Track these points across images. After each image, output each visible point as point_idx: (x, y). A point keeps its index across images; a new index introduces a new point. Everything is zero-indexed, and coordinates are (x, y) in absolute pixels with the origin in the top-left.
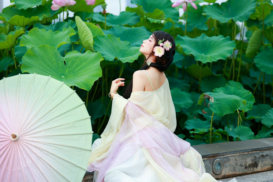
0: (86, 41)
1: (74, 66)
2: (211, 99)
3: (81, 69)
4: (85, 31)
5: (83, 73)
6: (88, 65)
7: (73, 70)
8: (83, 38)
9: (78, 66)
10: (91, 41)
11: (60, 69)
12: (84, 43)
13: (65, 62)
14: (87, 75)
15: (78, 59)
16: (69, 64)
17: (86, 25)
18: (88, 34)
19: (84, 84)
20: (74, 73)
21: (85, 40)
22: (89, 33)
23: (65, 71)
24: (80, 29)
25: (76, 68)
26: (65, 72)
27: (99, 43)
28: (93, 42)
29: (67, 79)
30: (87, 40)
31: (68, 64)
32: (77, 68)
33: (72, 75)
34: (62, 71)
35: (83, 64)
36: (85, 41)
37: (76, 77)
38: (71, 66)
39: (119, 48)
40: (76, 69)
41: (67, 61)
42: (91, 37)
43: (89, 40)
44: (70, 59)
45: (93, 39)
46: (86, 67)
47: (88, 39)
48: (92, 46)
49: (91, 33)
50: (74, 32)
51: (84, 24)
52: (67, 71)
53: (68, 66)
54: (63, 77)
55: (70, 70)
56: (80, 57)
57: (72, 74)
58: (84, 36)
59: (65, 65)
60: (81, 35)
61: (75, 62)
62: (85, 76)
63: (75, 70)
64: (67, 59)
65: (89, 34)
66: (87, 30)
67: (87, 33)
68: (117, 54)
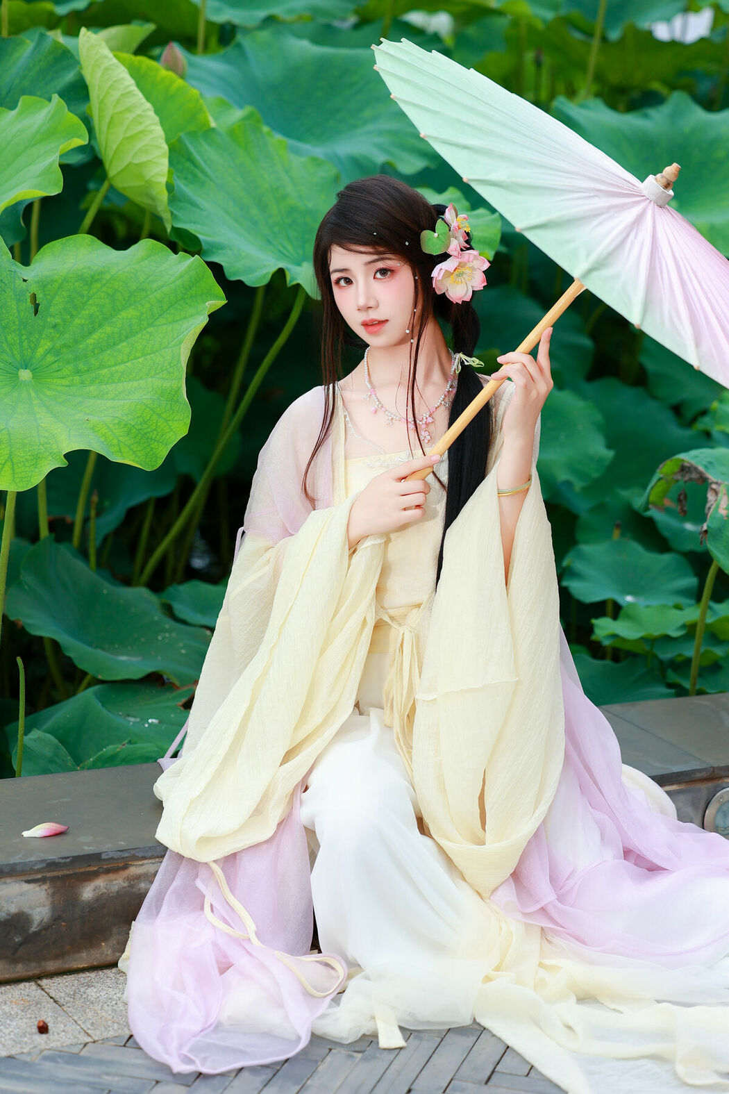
0: (130, 163)
1: (77, 321)
2: (716, 492)
3: (111, 343)
4: (130, 116)
5: (123, 366)
6: (149, 325)
7: (76, 342)
8: (115, 148)
9: (100, 325)
10: (158, 169)
11: (9, 339)
12: (119, 169)
13: (34, 297)
14: (142, 382)
15: (98, 285)
16: (55, 307)
17: (132, 82)
18: (141, 132)
19: (128, 433)
20: (77, 358)
21: (127, 159)
22: (153, 127)
23: (36, 346)
24: (101, 102)
25: (90, 333)
26: (34, 351)
27: (190, 176)
28: (168, 178)
29: (49, 393)
30: (136, 162)
31: (52, 309)
32: (96, 336)
33: (70, 367)
34: (21, 346)
35: (124, 314)
36: (126, 163)
37: (92, 383)
38: (65, 321)
39: (284, 197)
40: (90, 341)
41: (45, 295)
42: (158, 147)
43: (148, 161)
44: (60, 287)
45: (166, 161)
46: (137, 333)
47: (143, 159)
48: (164, 196)
49: (159, 131)
50: (78, 137)
51: (123, 79)
52: (45, 345)
53: (49, 320)
54: (25, 375)
55: (58, 345)
56: (108, 276)
57: (68, 362)
58: (124, 138)
59: (36, 312)
60: (104, 128)
61: (84, 303)
62: (135, 384)
63: (81, 346)
64: (44, 284)
65: (151, 132)
66: (139, 112)
67: (140, 128)
68: (276, 229)
